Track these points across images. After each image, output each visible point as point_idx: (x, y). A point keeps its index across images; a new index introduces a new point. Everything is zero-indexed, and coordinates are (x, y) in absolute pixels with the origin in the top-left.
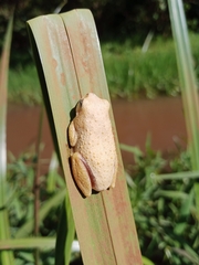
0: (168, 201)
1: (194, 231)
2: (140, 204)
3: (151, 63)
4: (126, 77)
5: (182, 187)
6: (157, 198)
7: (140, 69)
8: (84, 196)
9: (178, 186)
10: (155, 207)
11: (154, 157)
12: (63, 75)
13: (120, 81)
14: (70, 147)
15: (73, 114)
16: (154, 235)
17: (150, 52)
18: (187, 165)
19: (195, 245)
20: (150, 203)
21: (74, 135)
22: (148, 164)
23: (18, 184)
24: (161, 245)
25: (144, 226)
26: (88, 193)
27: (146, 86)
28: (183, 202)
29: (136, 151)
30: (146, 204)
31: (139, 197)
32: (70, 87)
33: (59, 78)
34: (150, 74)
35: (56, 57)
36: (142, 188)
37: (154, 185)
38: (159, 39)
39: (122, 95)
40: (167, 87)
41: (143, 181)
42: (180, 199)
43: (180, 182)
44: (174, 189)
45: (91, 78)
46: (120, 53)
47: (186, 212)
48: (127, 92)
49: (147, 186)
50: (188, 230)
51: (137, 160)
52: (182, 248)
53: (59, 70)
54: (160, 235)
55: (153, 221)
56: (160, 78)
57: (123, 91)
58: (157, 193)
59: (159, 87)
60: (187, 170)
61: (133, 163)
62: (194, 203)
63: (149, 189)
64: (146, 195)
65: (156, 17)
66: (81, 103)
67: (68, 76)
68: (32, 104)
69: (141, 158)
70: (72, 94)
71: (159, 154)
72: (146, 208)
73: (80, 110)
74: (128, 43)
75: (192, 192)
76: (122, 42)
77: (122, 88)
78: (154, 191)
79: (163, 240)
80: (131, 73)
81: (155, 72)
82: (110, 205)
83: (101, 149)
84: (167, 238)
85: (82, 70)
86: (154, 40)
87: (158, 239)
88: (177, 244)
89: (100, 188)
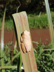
0: (46, 56)
1: (53, 65)
2: (38, 57)
3: (41, 20)
4: (34, 23)
5: (49, 53)
6: (43, 56)
7: (38, 21)
8: (24, 53)
9: (48, 53)
10: (42, 58)
11: (42, 45)
12: (20, 26)
13: (33, 24)
14: (21, 42)
15: (22, 35)
16: (42, 66)
17: (41, 16)
18: (51, 47)
19: (53, 68)
20: (41, 57)
21: (22, 39)
22: (40, 46)
23: (5, 52)
24: (44, 68)
25: (39, 63)
26: (25, 52)
27: (40, 25)
28: (50, 57)
29: (37, 43)
30: (40, 57)
31: (38, 55)
32: (21, 29)
33: (19, 27)
34: (41, 22)
35: (18, 23)
36: (39, 53)
37: (42, 52)
38: (43, 13)
39: (33, 28)
40: (45, 26)
41: (39, 51)
42: (49, 56)
43: (49, 51)
44: (47, 53)
45: (26, 27)
46: (33, 17)
47: (50, 59)
48: (35, 27)
49: (40, 52)
50: (51, 64)
51: (37, 45)
52: (50, 69)
53: (19, 25)
54: (44, 66)
55: (42, 62)
56: (43, 23)
57: (33, 27)
58: (43, 54)
59: (43, 26)
60: (51, 48)
61: (36, 46)
62: (53, 57)
63: (41, 53)
64: (40, 55)
65: (42, 7)
66: (23, 32)
67: (21, 26)
68: (9, 30)
69: (38, 45)
70: (21, 30)
71: (43, 44)
72: (40, 58)
73: (23, 34)
74: (35, 14)
75: (52, 54)
76: (33, 14)
77: (33, 26)
78: (42, 54)
79: (44, 67)
80: (36, 22)
81: (42, 22)
82: (30, 55)
83: (28, 42)
84: (45, 66)
85: (24, 25)
86: (42, 13)
87: (43, 67)
88: (48, 68)
89: (28, 51)
